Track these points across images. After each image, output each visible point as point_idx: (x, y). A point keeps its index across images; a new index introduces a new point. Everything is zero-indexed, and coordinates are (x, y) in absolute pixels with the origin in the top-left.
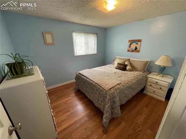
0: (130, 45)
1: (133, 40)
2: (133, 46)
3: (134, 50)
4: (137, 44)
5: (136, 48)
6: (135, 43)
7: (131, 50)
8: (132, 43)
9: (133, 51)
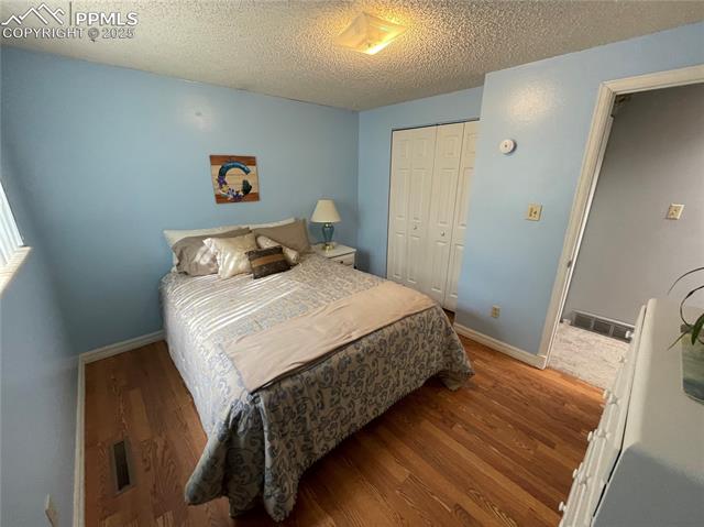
0: (222, 174)
1: (230, 157)
2: (235, 179)
3: (241, 193)
4: (247, 172)
5: (247, 188)
6: (237, 167)
7: (231, 196)
8: (229, 168)
9: (237, 199)
